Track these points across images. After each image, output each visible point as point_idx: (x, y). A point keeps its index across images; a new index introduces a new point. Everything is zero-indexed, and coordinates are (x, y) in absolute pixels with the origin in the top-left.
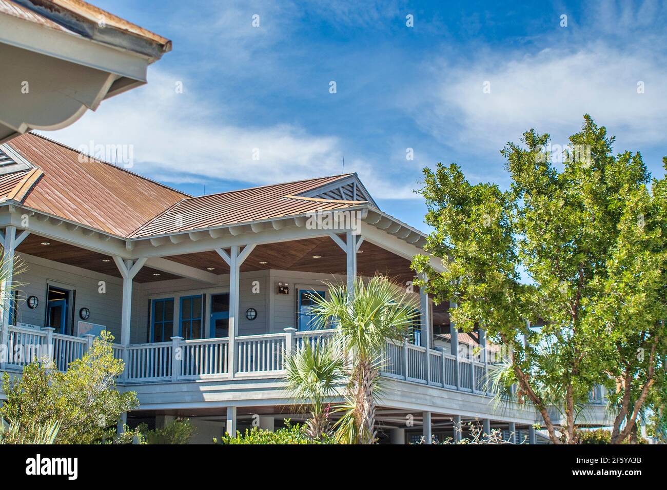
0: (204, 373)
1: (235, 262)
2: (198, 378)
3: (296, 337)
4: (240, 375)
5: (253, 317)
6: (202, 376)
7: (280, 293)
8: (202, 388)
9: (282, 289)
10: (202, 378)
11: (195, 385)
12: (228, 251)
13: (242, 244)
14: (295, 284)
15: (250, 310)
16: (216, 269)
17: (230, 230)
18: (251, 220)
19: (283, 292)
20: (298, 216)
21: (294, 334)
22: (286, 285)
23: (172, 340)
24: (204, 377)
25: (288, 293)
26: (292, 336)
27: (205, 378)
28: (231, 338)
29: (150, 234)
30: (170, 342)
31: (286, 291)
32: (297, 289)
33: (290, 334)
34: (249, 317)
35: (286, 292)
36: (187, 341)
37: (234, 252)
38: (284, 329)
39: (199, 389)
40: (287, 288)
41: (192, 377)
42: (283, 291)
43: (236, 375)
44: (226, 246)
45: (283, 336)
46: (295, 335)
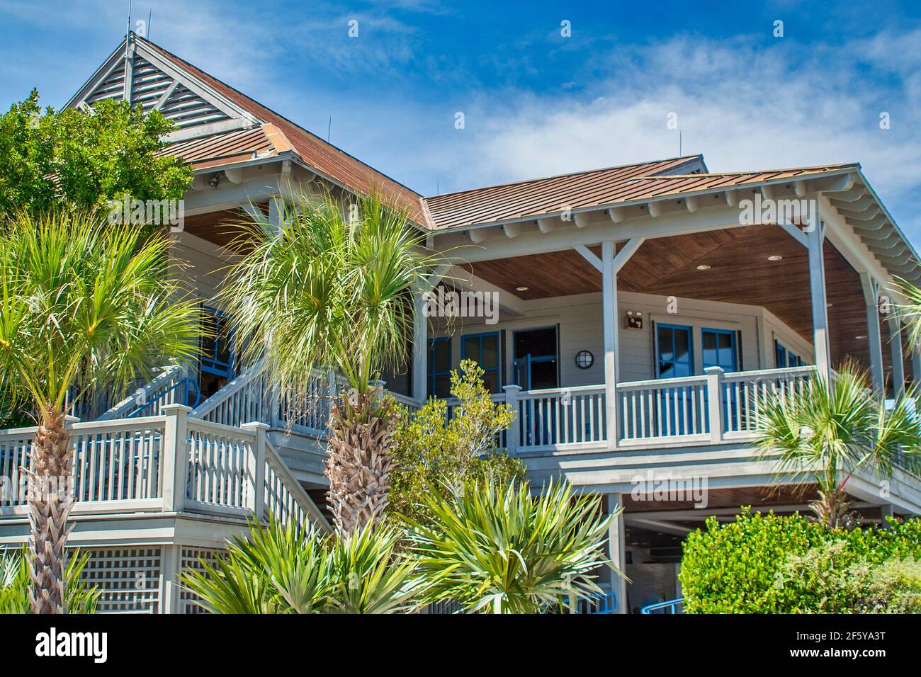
0: (562, 441)
1: (610, 268)
2: (553, 449)
3: (725, 381)
4: (628, 443)
5: (588, 364)
6: (558, 445)
7: (631, 326)
8: (564, 465)
9: (633, 321)
10: (558, 449)
11: (552, 459)
12: (597, 250)
13: (622, 237)
14: (650, 314)
15: (583, 353)
16: (530, 289)
17: (611, 214)
18: (650, 195)
19: (635, 326)
20: (733, 189)
21: (721, 378)
22: (639, 314)
23: (504, 391)
24: (562, 447)
25: (641, 327)
26: (719, 379)
27: (566, 449)
28: (610, 386)
29: (470, 223)
30: (503, 395)
31: (639, 323)
32: (653, 322)
33: (716, 377)
34: (583, 365)
35: (639, 326)
36: (530, 392)
37: (608, 250)
38: (705, 369)
39: (559, 466)
40: (639, 319)
41: (542, 448)
42: (635, 323)
43: (622, 443)
44: (593, 241)
45: (702, 381)
46: (723, 379)
